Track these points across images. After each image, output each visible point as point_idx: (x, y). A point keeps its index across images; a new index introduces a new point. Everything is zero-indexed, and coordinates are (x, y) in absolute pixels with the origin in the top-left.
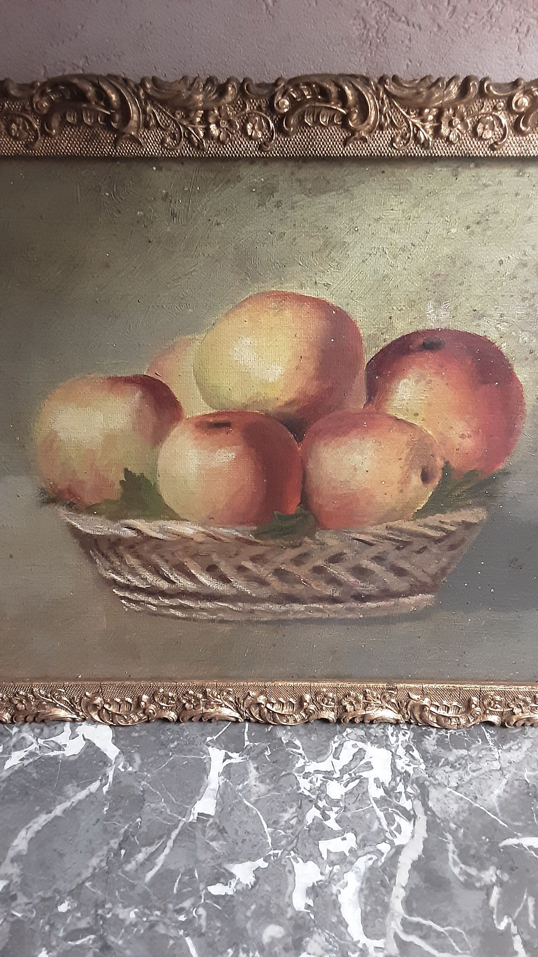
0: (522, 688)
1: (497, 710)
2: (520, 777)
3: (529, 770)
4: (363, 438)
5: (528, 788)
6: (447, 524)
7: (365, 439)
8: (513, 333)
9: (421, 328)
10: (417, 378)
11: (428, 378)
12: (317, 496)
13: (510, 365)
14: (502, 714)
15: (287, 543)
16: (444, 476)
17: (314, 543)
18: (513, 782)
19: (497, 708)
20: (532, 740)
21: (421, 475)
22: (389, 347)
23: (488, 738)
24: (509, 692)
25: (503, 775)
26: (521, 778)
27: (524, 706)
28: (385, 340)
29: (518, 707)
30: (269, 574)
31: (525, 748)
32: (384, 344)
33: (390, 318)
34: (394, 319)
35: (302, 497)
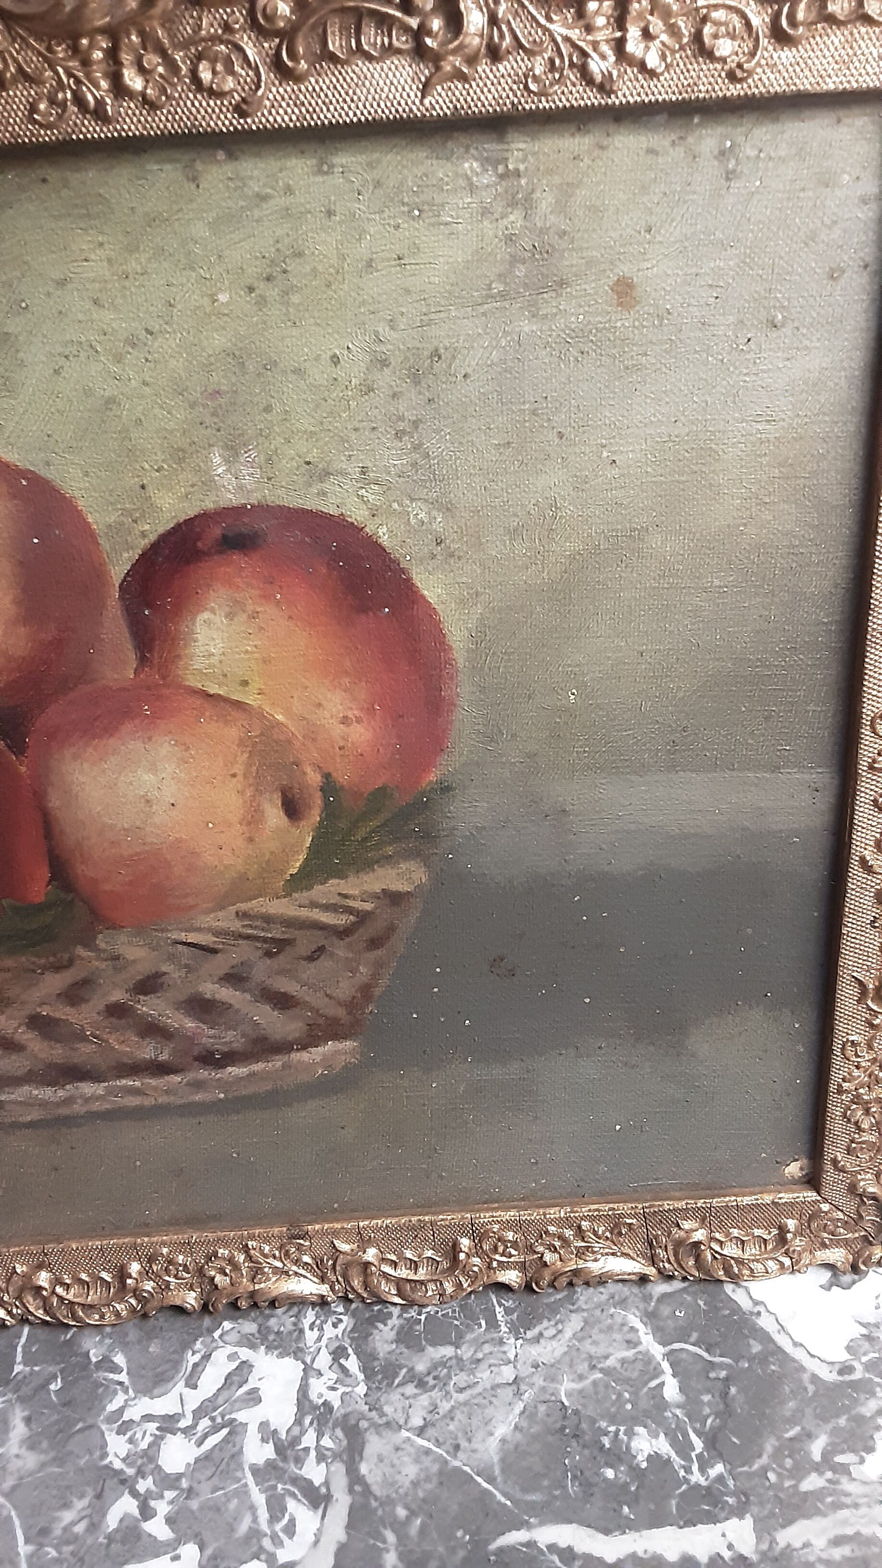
0: (554, 1213)
1: (512, 1259)
2: (552, 1394)
3: (571, 1378)
4: (150, 739)
5: (565, 1417)
6: (354, 898)
7: (154, 739)
8: (395, 505)
9: (209, 505)
10: (227, 609)
11: (250, 608)
12: (82, 863)
13: (403, 571)
14: (522, 1267)
15: (43, 961)
16: (327, 804)
17: (98, 958)
18: (536, 1407)
19: (511, 1256)
20: (585, 1314)
21: (283, 804)
22: (155, 547)
23: (499, 1317)
24: (530, 1222)
25: (518, 1394)
26: (553, 1398)
27: (562, 1247)
28: (143, 535)
29: (551, 1250)
30: (19, 1027)
31: (568, 1333)
32: (145, 543)
33: (143, 487)
34: (150, 489)
35: (51, 866)
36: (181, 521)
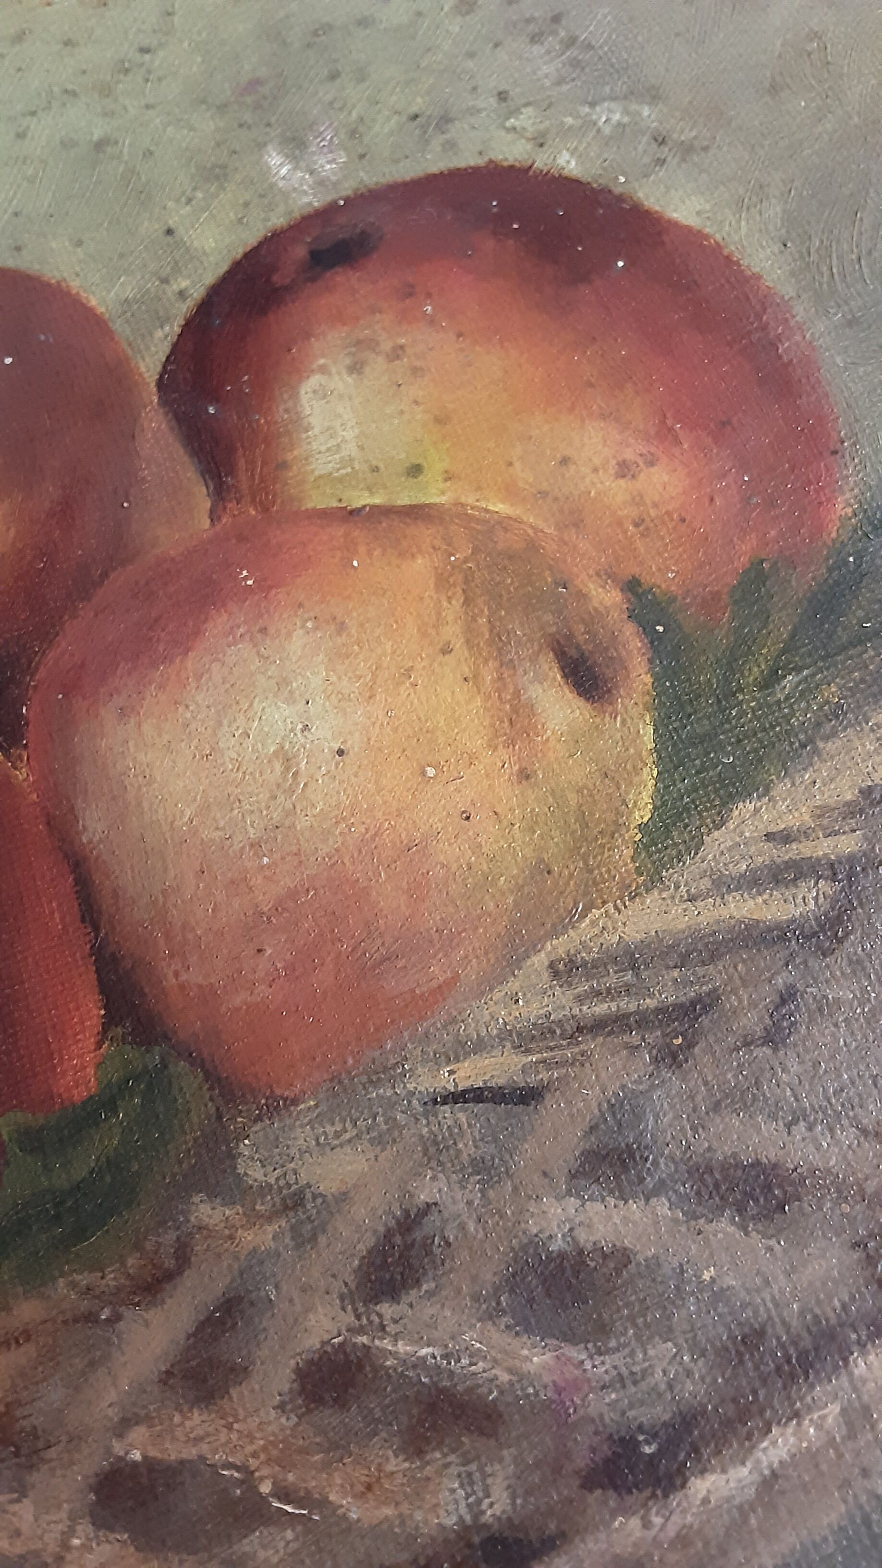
4: (264, 630)
6: (805, 834)
7: (272, 630)
8: (569, 120)
9: (278, 220)
10: (348, 361)
11: (387, 346)
12: (172, 956)
13: (621, 198)
15: (111, 1279)
16: (654, 641)
17: (253, 1219)
21: (565, 676)
22: (205, 311)
28: (182, 295)
32: (183, 310)
33: (169, 232)
34: (180, 231)
35: (105, 988)
36: (239, 256)
